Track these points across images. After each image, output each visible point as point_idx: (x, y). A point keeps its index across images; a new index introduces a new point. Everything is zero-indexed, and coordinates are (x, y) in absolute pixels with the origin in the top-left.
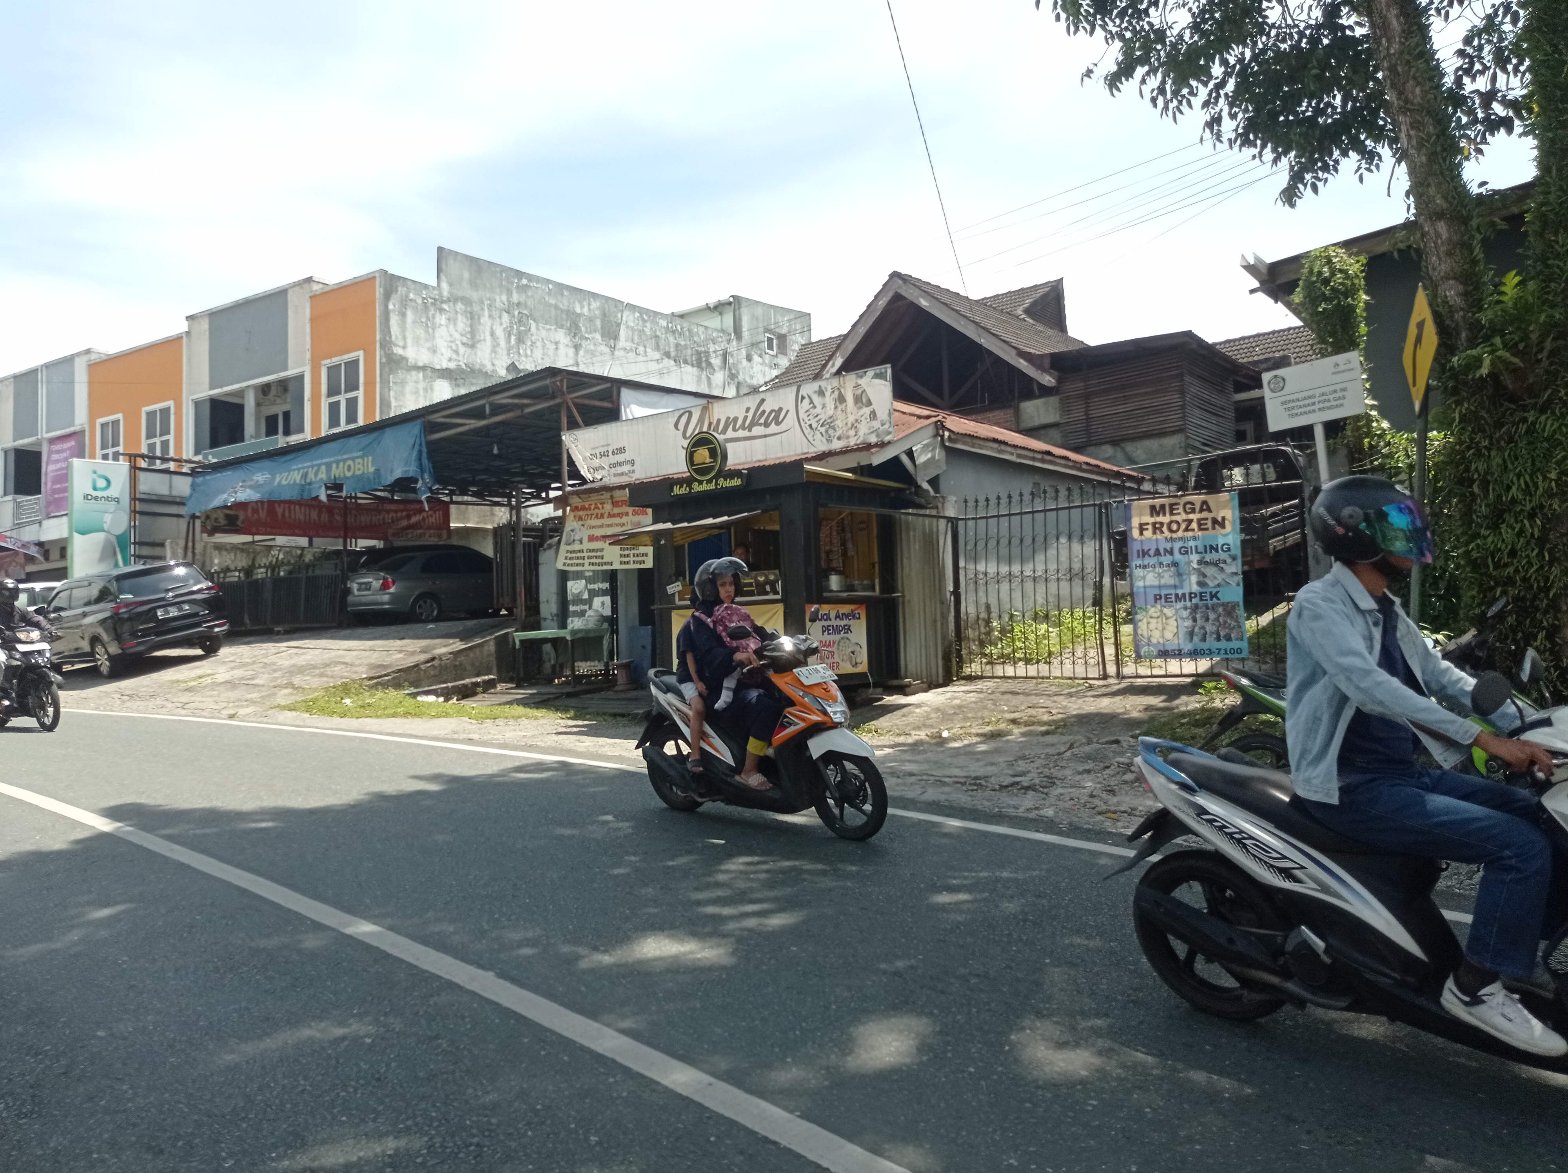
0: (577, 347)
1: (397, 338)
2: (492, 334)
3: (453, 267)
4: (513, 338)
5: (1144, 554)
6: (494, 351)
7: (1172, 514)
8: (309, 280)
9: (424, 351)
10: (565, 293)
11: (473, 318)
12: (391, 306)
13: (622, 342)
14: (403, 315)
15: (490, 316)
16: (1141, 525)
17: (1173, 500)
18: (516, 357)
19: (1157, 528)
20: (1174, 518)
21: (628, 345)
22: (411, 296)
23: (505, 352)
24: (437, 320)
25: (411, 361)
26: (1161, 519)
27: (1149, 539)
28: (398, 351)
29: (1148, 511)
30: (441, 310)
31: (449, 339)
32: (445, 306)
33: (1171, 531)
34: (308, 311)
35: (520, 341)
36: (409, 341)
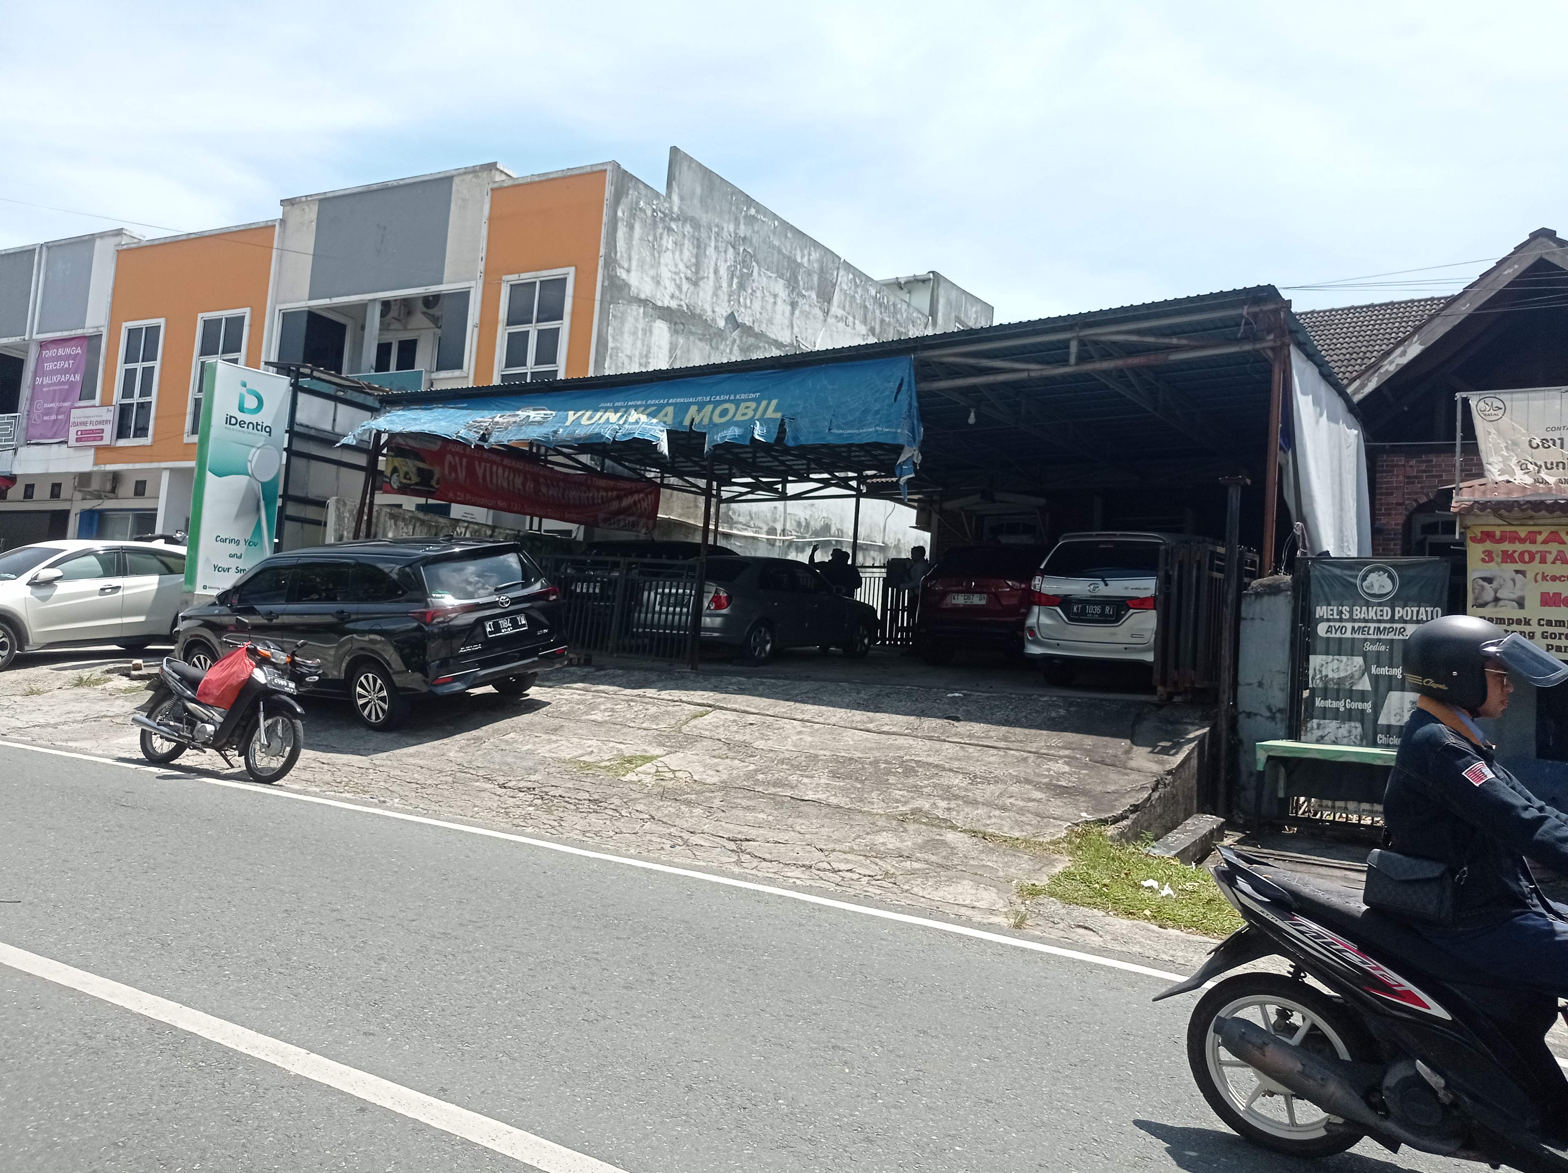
0: (794, 305)
1: (622, 256)
2: (716, 272)
3: (686, 177)
4: (735, 280)
6: (715, 294)
8: (492, 167)
9: (648, 279)
10: (789, 235)
11: (699, 246)
12: (620, 214)
13: (835, 310)
14: (631, 227)
15: (716, 248)
18: (736, 307)
21: (840, 313)
22: (642, 203)
23: (726, 298)
24: (664, 242)
25: (634, 291)
28: (622, 274)
30: (670, 230)
31: (673, 269)
32: (674, 226)
34: (484, 207)
35: (742, 286)
36: (634, 263)
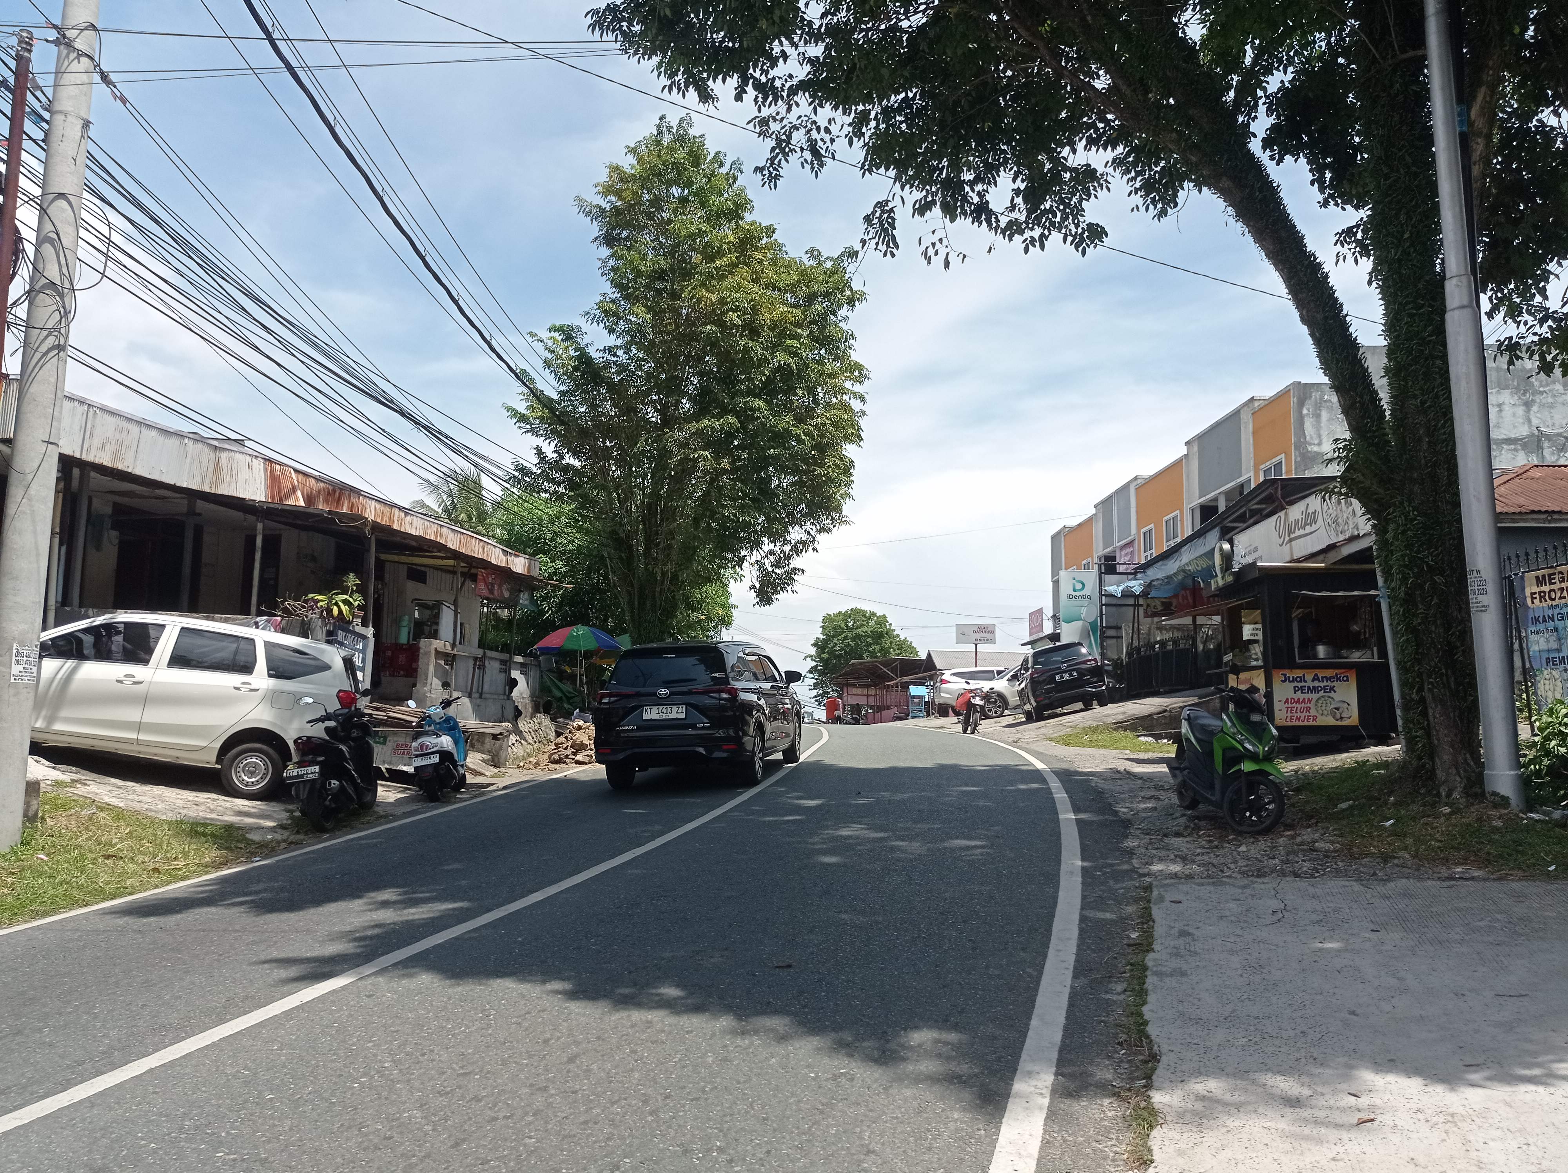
1: (1311, 438)
5: (1536, 621)
7: (1551, 584)
8: (1252, 399)
12: (1305, 412)
14: (1318, 416)
16: (1532, 594)
17: (1551, 571)
19: (1542, 597)
20: (1552, 587)
26: (1544, 588)
27: (1538, 607)
28: (1313, 449)
29: (1534, 581)
33: (1551, 599)
34: (1251, 426)
36: (1324, 438)
